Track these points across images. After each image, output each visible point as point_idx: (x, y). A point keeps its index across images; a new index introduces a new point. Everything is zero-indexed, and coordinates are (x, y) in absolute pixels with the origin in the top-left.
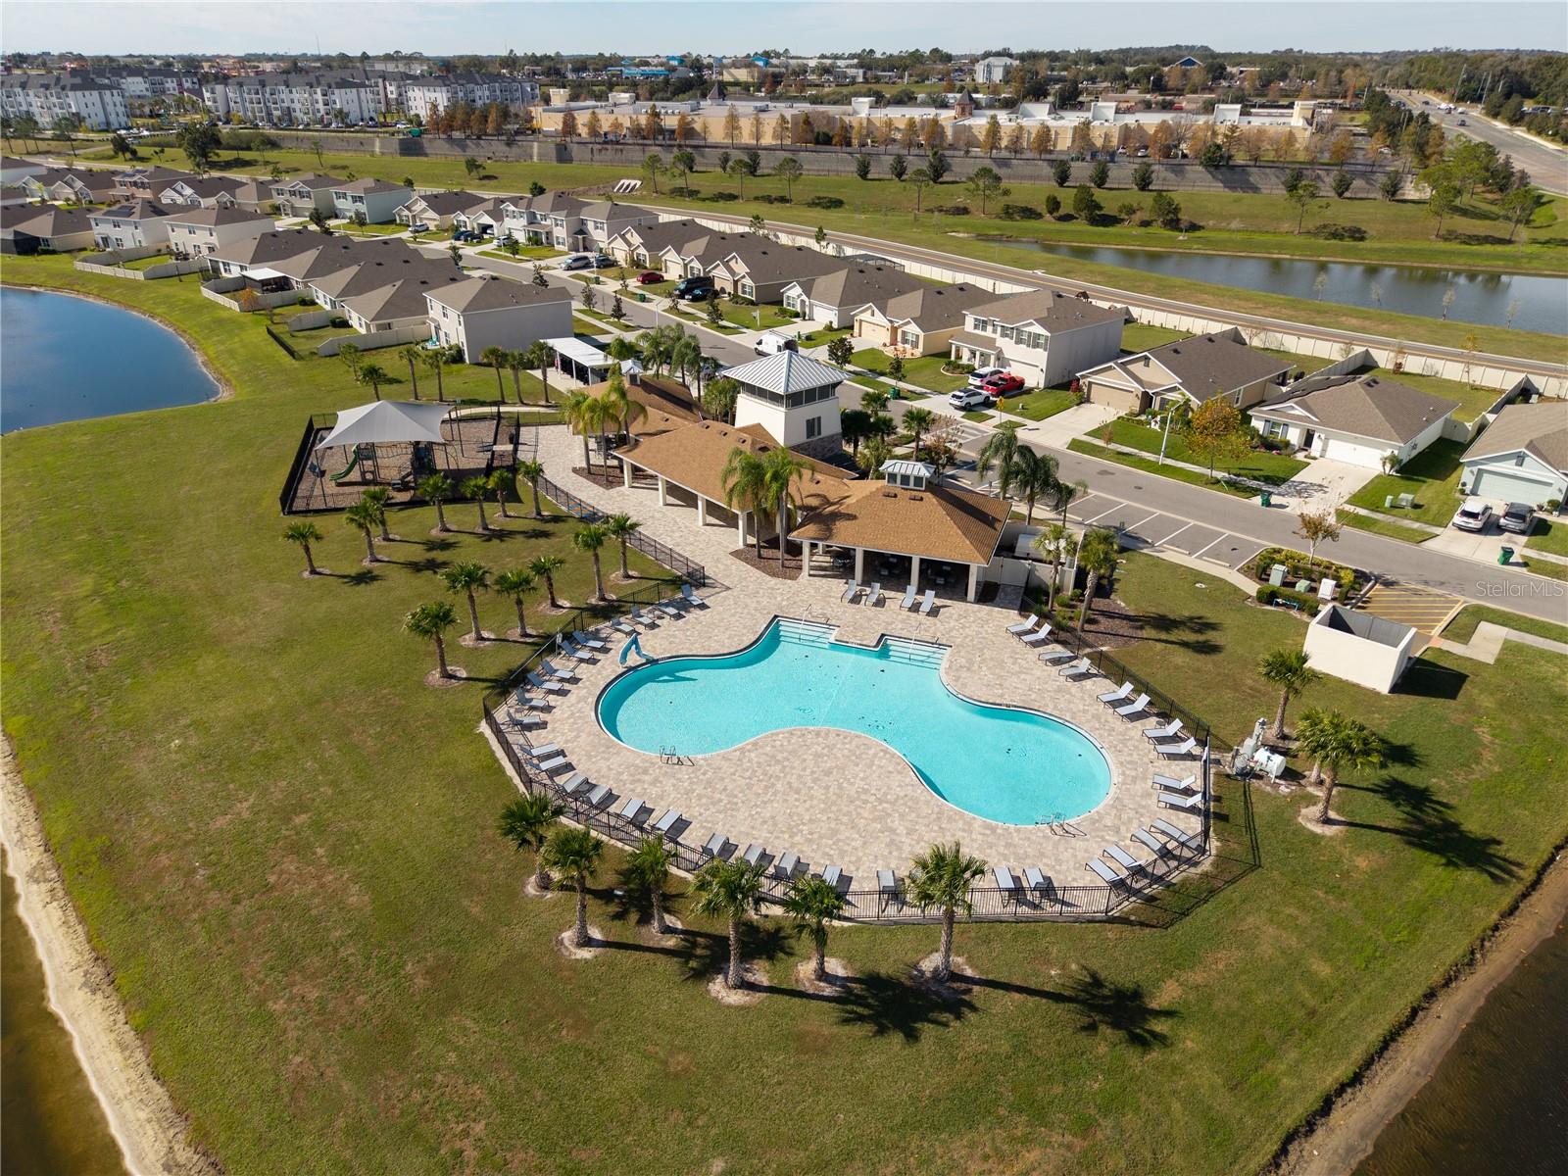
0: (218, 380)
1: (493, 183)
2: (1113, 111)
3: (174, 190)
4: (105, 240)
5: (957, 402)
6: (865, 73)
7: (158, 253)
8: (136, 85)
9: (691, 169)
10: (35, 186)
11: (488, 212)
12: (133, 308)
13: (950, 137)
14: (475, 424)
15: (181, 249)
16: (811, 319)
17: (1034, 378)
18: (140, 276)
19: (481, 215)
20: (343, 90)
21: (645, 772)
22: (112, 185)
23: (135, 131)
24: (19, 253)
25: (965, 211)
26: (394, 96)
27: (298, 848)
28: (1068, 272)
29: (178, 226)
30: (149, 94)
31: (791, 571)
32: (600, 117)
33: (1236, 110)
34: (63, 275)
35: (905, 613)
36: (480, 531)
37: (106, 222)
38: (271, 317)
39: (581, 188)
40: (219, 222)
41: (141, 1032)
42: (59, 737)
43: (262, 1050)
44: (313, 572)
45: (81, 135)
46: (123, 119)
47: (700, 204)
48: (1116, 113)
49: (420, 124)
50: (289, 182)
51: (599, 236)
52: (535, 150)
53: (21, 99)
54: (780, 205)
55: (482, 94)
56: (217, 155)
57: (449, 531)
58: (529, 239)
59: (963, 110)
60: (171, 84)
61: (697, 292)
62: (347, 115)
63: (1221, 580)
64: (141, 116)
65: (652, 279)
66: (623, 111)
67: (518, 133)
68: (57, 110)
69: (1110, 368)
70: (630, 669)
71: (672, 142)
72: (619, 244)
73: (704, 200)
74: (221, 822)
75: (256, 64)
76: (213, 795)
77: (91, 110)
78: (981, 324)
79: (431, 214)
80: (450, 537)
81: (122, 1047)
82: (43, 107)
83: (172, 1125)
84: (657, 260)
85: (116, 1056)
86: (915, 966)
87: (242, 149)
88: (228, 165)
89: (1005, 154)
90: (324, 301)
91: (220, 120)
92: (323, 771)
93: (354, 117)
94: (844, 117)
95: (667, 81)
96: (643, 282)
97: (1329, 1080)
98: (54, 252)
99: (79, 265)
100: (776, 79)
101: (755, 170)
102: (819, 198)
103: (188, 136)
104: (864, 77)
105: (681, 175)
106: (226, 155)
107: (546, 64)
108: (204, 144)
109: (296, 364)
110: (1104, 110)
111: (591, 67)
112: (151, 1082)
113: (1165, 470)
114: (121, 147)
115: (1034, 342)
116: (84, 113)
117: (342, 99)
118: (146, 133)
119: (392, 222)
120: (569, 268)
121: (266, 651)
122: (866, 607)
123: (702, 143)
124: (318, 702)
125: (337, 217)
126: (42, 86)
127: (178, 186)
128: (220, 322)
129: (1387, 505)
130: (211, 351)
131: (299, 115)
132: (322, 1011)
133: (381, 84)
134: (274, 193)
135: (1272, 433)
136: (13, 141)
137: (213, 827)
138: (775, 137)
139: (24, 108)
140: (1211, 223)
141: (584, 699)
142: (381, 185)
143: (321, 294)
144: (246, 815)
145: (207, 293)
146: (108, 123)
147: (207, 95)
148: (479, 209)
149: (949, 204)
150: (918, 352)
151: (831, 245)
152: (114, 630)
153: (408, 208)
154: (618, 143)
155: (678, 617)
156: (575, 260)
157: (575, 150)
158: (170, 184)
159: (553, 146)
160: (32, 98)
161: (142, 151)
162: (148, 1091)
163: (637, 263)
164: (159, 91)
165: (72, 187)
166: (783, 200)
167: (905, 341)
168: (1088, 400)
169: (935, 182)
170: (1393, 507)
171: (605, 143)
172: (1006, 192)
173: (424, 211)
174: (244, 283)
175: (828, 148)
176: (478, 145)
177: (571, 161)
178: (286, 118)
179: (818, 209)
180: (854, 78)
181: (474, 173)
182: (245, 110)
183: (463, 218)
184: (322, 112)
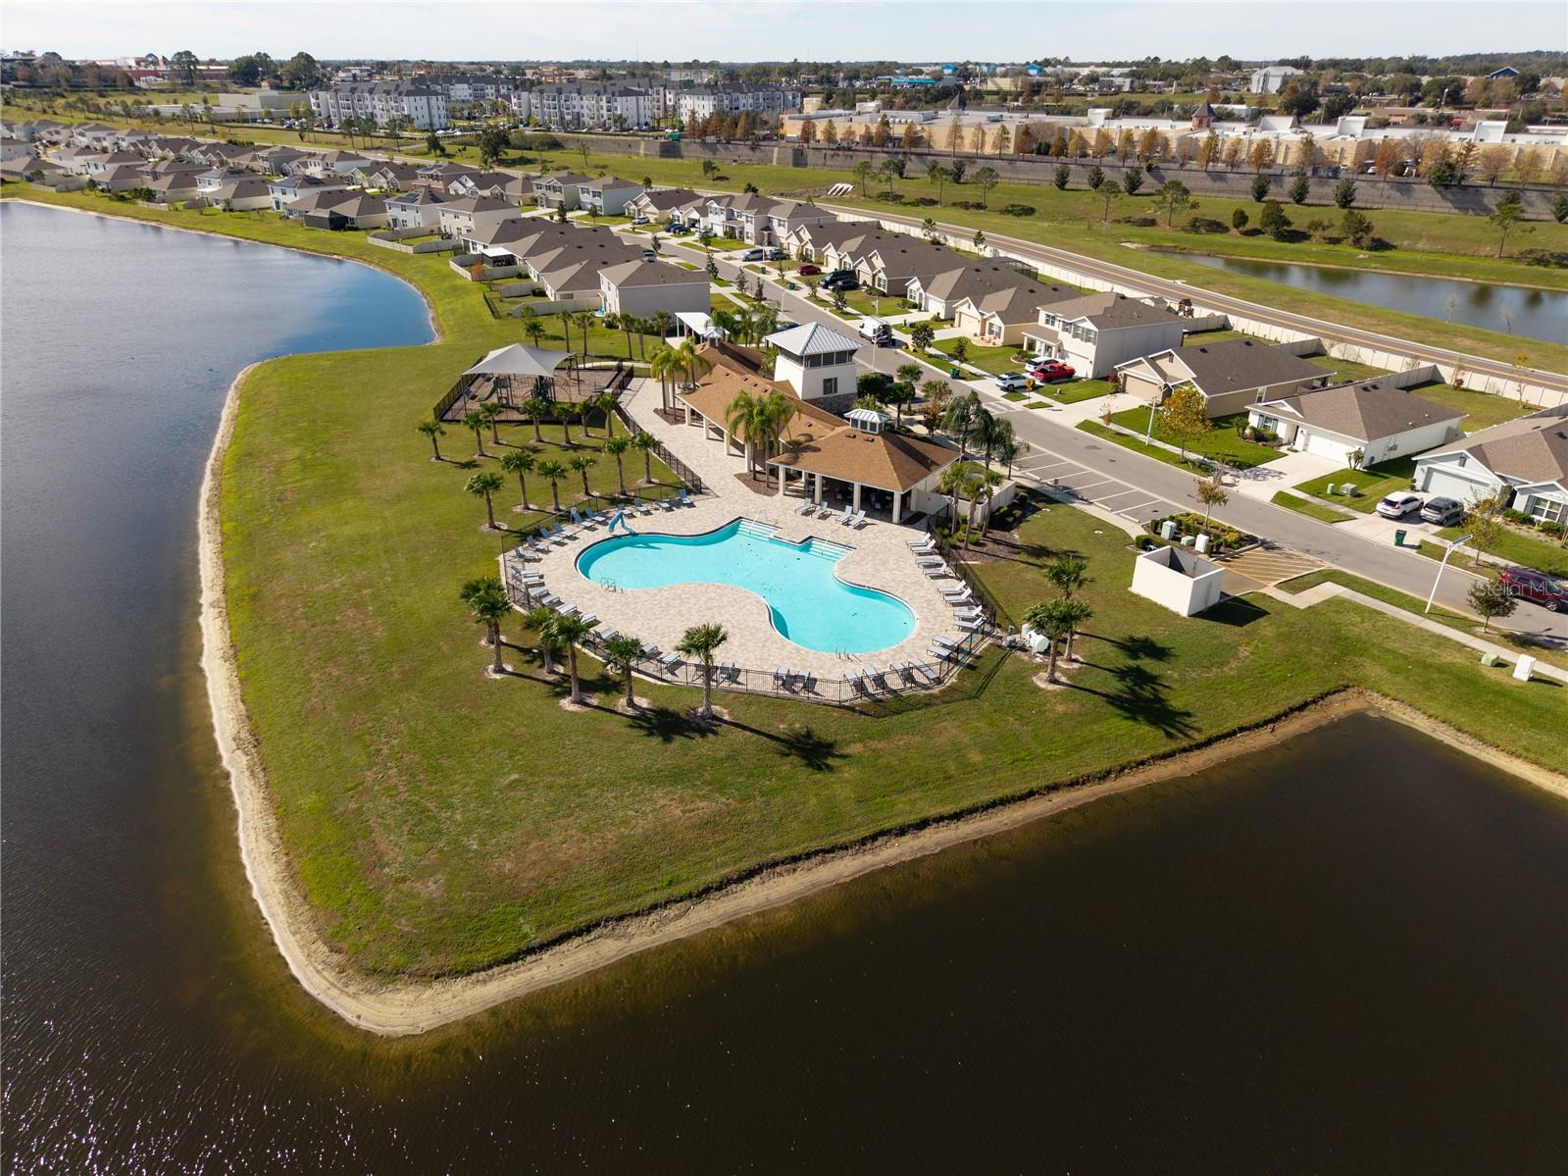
0: (437, 331)
1: (724, 183)
2: (1362, 125)
3: (460, 182)
4: (395, 220)
5: (1001, 384)
6: (1132, 82)
7: (432, 233)
8: (461, 91)
9: (901, 175)
10: (360, 176)
11: (697, 209)
12: (398, 274)
13: (1174, 150)
14: (601, 373)
15: (448, 230)
16: (926, 310)
17: (1084, 368)
18: (410, 250)
19: (691, 211)
20: (624, 98)
21: (589, 592)
22: (415, 177)
23: (450, 131)
24: (332, 229)
25: (1152, 223)
26: (672, 103)
27: (357, 605)
28: (1208, 283)
29: (447, 212)
30: (471, 98)
31: (771, 490)
32: (836, 125)
33: (1500, 127)
34: (356, 247)
35: (839, 524)
36: (564, 444)
37: (396, 206)
38: (490, 286)
39: (799, 190)
40: (477, 209)
41: (242, 681)
42: (250, 535)
43: (299, 694)
44: (438, 458)
45: (406, 134)
46: (444, 121)
47: (900, 208)
48: (1365, 127)
49: (682, 129)
50: (551, 178)
51: (781, 232)
52: (775, 155)
53: (368, 102)
54: (975, 211)
55: (746, 102)
56: (506, 153)
57: (542, 441)
58: (725, 233)
59: (1201, 122)
60: (490, 90)
61: (840, 283)
62: (625, 120)
63: (1120, 529)
64: (460, 118)
65: (810, 270)
66: (864, 118)
67: (765, 138)
68: (394, 112)
69: (1140, 362)
70: (615, 537)
71: (898, 150)
72: (794, 240)
73: (906, 204)
74: (322, 587)
75: (572, 71)
76: (323, 574)
77: (419, 113)
78: (1051, 320)
79: (653, 209)
80: (540, 445)
81: (231, 686)
82: (381, 108)
83: (243, 722)
84: (820, 254)
85: (227, 690)
86: (694, 709)
87: (527, 149)
88: (513, 163)
89: (1221, 166)
90: (533, 273)
91: (522, 122)
92: (391, 569)
93: (631, 121)
94: (1074, 128)
95: (927, 91)
96: (802, 273)
97: (933, 812)
98: (356, 229)
99: (371, 240)
100: (1036, 89)
101: (959, 178)
102: (1013, 206)
103: (484, 137)
104: (1131, 87)
105: (887, 181)
106: (513, 154)
107: (823, 72)
108: (496, 145)
109: (494, 321)
110: (1353, 125)
111: (862, 76)
112: (239, 703)
113: (1149, 450)
114: (434, 145)
115: (1086, 336)
116: (413, 116)
117: (625, 106)
118: (458, 133)
119: (622, 214)
120: (747, 259)
121: (387, 501)
122: (812, 519)
123: (926, 151)
124: (406, 532)
125: (580, 208)
126: (385, 92)
127: (463, 179)
128: (454, 288)
129: (1329, 492)
130: (440, 310)
131: (586, 119)
132: (337, 681)
133: (662, 93)
134: (535, 187)
135: (1265, 426)
136: (355, 138)
137: (316, 589)
138: (994, 146)
139: (370, 110)
140: (1406, 243)
141: (574, 550)
142: (618, 183)
143: (532, 269)
144: (337, 586)
145: (454, 266)
146: (431, 124)
147: (514, 100)
148: (690, 206)
149: (1138, 216)
150: (999, 342)
151: (988, 248)
152: (303, 480)
153: (636, 203)
154: (849, 149)
155: (669, 510)
156: (752, 253)
157: (810, 155)
158: (457, 178)
159: (790, 151)
160: (376, 102)
161: (450, 149)
162: (237, 707)
163: (804, 257)
164: (479, 96)
165: (385, 177)
166: (979, 206)
167: (991, 332)
168: (1123, 391)
169: (1131, 194)
170: (1333, 494)
171: (838, 149)
172: (1194, 206)
173: (647, 205)
174: (483, 258)
175: (1046, 158)
176: (726, 149)
177: (805, 165)
178: (576, 122)
179: (1009, 216)
180: (1120, 87)
181: (709, 175)
182: (543, 114)
183: (677, 213)
184: (605, 117)
